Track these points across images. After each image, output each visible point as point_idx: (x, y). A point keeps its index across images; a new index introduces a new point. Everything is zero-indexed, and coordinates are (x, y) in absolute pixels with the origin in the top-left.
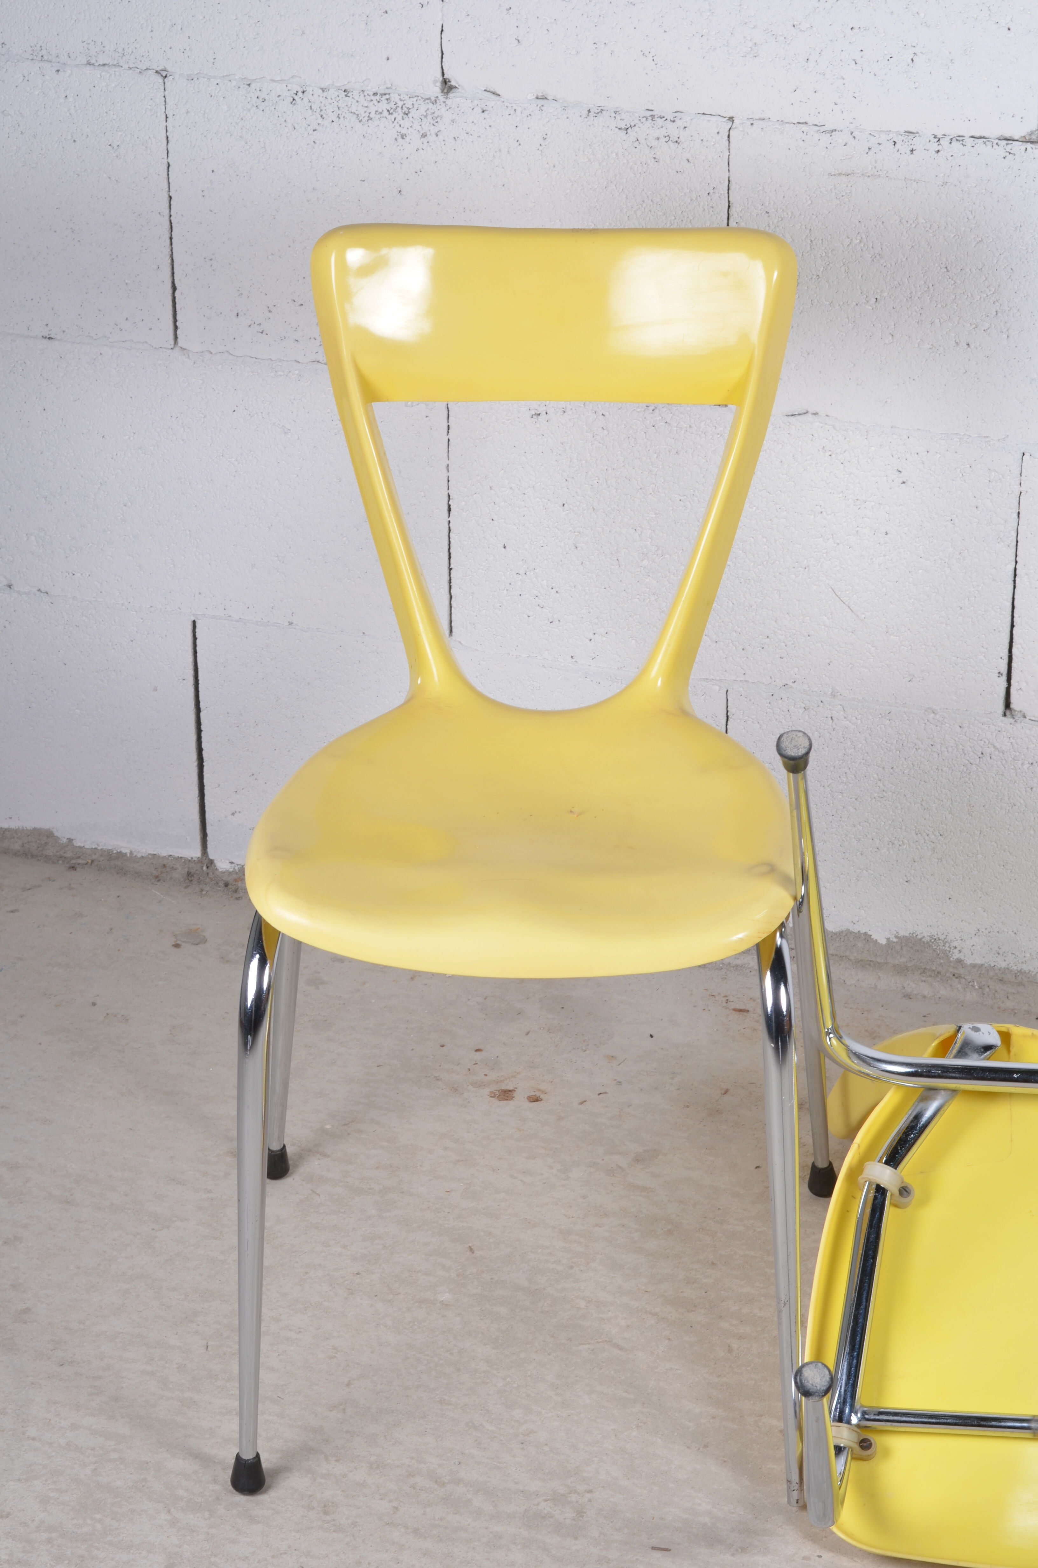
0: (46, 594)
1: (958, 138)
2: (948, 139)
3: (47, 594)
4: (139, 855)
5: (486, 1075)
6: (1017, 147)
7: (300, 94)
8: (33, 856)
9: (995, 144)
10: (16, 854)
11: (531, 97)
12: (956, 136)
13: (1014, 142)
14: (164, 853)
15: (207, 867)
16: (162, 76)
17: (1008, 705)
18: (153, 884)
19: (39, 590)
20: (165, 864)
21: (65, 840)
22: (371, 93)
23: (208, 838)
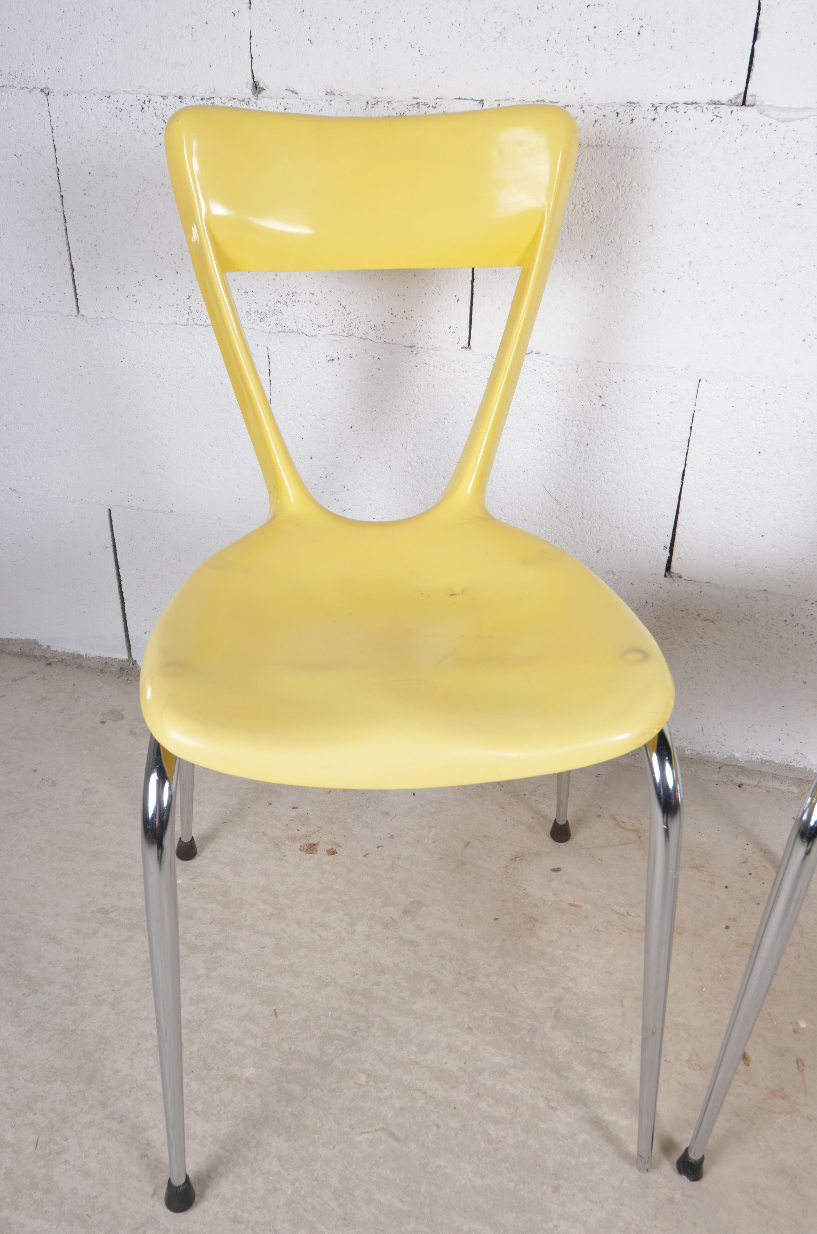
0: (14, 491)
1: (672, 106)
2: (664, 107)
3: (16, 491)
4: (91, 656)
5: (298, 830)
6: (725, 110)
7: (147, 102)
8: (26, 656)
9: (704, 109)
10: (16, 654)
11: (322, 93)
12: (671, 103)
13: (722, 106)
14: (105, 656)
15: (133, 665)
16: (45, 93)
17: (668, 568)
18: (98, 675)
19: (10, 489)
20: (107, 662)
21: (45, 646)
22: (200, 99)
23: (131, 647)
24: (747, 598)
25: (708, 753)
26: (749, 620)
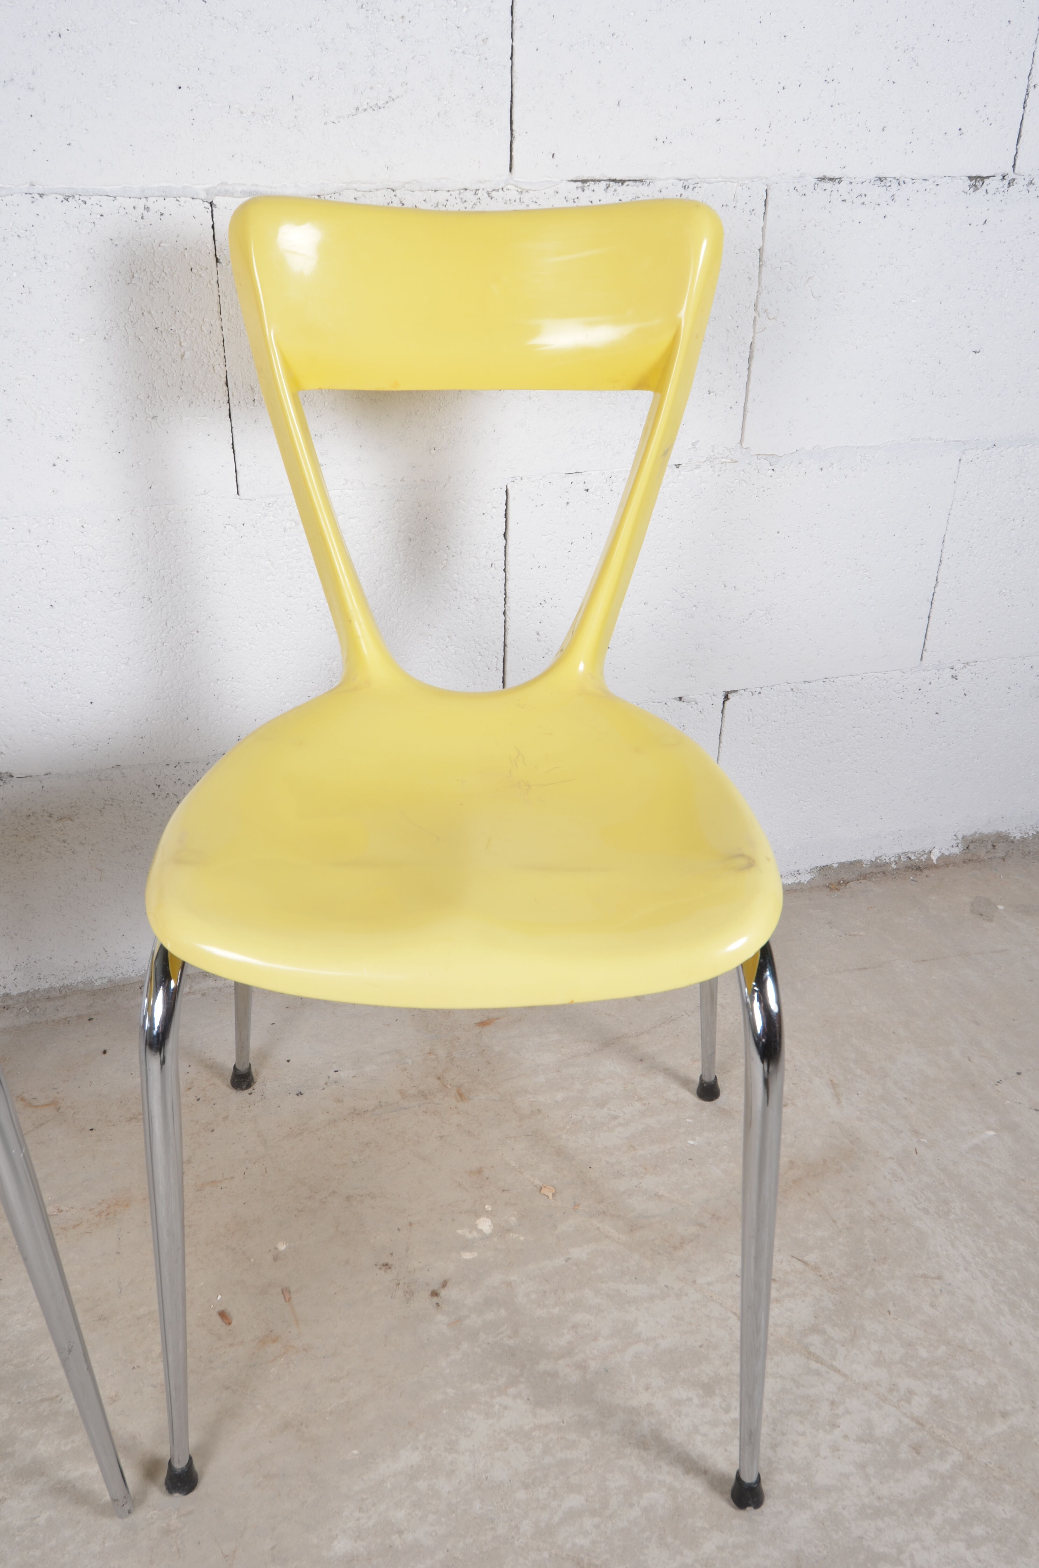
24: (100, 780)
25: (121, 976)
26: (112, 805)
